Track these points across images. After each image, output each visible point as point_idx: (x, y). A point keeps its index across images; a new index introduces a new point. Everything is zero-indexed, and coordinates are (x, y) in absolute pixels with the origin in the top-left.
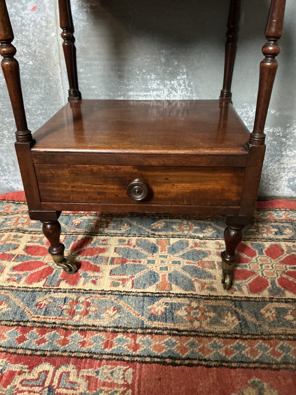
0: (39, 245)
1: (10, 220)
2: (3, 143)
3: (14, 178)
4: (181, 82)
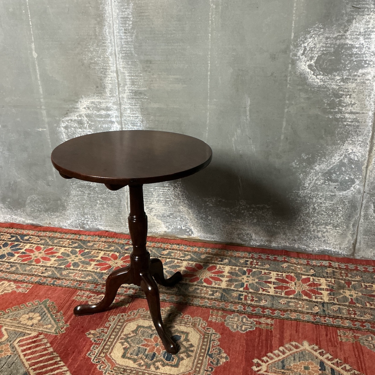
0: (107, 257)
1: (96, 244)
2: (96, 206)
3: (100, 223)
4: (179, 184)
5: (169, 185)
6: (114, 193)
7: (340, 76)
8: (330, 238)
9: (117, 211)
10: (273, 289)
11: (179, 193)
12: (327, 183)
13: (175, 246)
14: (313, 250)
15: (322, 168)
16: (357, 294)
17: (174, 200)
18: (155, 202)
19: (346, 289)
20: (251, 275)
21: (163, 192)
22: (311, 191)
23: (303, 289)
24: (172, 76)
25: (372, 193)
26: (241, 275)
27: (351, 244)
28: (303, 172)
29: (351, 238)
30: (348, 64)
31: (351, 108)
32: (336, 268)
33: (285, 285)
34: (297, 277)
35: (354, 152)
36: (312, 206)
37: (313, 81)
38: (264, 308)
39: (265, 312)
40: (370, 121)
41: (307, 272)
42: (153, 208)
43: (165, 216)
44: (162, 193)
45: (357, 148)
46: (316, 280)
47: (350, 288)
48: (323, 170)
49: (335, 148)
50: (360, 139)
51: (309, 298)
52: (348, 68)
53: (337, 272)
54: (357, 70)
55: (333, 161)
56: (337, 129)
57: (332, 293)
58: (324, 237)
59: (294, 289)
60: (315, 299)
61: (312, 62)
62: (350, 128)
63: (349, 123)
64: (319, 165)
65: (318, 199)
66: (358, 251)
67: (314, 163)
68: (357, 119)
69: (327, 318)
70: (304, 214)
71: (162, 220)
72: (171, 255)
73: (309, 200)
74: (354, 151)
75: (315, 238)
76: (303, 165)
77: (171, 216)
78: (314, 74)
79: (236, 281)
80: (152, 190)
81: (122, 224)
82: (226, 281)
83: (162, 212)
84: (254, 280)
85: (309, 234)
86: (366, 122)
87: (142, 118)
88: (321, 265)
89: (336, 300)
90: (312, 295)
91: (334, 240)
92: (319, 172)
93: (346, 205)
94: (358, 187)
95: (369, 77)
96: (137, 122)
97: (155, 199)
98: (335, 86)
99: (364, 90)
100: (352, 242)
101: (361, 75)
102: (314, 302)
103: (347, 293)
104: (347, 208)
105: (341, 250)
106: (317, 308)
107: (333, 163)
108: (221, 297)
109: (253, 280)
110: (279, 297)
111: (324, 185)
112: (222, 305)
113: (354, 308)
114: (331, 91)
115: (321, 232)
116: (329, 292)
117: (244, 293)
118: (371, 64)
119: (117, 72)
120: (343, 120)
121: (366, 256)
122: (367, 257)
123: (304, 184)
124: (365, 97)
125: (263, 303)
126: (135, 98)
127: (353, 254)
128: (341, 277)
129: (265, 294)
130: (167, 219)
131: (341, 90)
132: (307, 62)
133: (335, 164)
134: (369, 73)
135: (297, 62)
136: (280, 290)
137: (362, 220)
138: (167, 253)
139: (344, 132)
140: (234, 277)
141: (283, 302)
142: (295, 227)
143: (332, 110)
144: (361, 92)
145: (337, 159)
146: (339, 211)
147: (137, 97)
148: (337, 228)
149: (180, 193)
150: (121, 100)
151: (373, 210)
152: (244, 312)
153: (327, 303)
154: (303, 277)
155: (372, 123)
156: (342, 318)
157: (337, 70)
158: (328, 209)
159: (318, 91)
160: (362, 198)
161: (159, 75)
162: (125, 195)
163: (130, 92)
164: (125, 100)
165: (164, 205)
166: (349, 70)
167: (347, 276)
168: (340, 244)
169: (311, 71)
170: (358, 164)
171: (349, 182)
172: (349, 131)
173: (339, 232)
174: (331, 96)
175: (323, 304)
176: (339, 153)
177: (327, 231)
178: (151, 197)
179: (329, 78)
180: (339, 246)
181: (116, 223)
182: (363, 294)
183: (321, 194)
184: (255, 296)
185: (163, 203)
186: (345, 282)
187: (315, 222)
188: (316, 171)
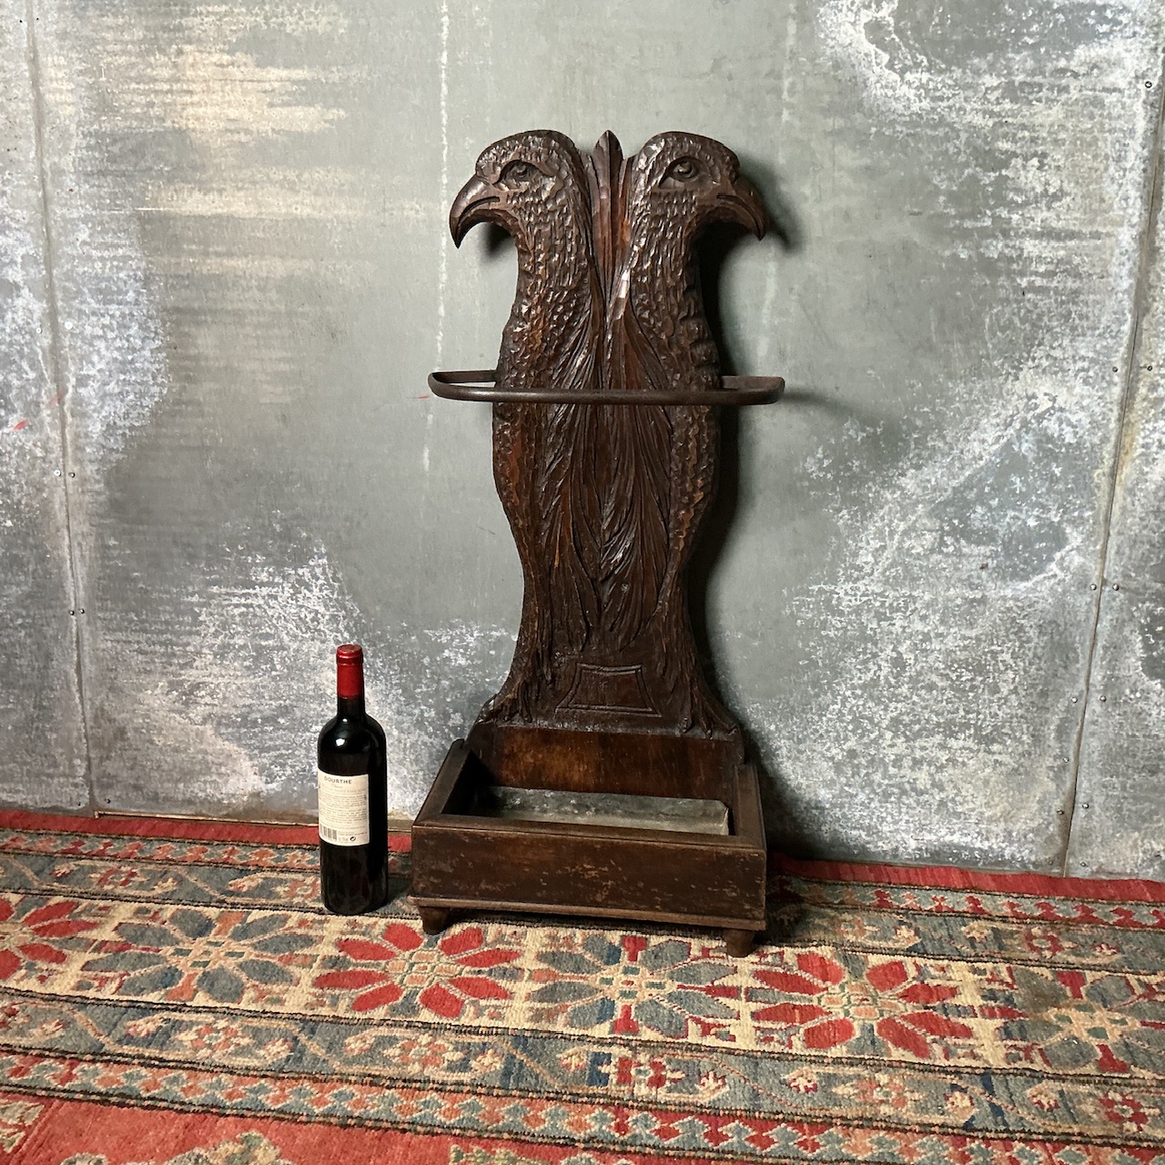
4: (318, 571)
5: (270, 574)
6: (20, 621)
7: (998, 76)
8: (968, 789)
9: (29, 702)
10: (747, 1019)
11: (317, 612)
12: (951, 549)
13: (295, 856)
14: (897, 849)
15: (929, 481)
16: (1123, 1022)
17: (295, 646)
18: (211, 657)
19: (1068, 1006)
20: (644, 963)
21: (243, 609)
22: (886, 582)
23: (886, 1016)
24: (284, 73)
25: (1133, 585)
26: (598, 963)
27: (1053, 812)
28: (849, 501)
29: (1052, 786)
30: (1031, 20)
31: (1045, 214)
32: (1004, 919)
33: (799, 999)
34: (845, 959)
35: (1062, 410)
36: (888, 651)
37: (890, 93)
38: (714, 1116)
39: (726, 1138)
40: (1125, 271)
41: (886, 939)
42: (197, 686)
43: (255, 721)
44: (241, 615)
45: (1070, 389)
46: (931, 970)
47: (1085, 998)
48: (934, 490)
49: (984, 391)
50: (1083, 352)
51: (917, 1054)
52: (1031, 41)
53: (1012, 933)
54: (1066, 49)
55: (977, 447)
56: (991, 308)
57: (1014, 1028)
58: (942, 789)
59: (842, 1016)
60: (947, 1058)
61: (886, 13)
62: (1045, 303)
63: (1039, 282)
64: (918, 467)
65: (915, 617)
66: (1081, 844)
67: (896, 458)
68: (1069, 262)
69: (1018, 1146)
70: (854, 687)
71: (239, 739)
72: (271, 895)
73: (875, 626)
74: (1060, 402)
75: (904, 792)
76: (849, 469)
77: (282, 721)
78: (890, 66)
79: (578, 992)
80: (195, 599)
81: (55, 765)
82: (528, 997)
83: (240, 702)
84: (661, 986)
85: (877, 777)
86: (1109, 275)
87: (143, 265)
88: (939, 909)
89: (1038, 1059)
90: (929, 1039)
91: (981, 800)
92: (918, 502)
93: (1029, 641)
94: (1077, 560)
95: (1117, 78)
96: (121, 284)
97: (210, 640)
98: (980, 114)
99: (1096, 133)
100: (1057, 804)
101: (1083, 70)
102: (944, 1070)
103: (1079, 1024)
104: (1035, 655)
105: (1011, 843)
106: (961, 1100)
107: (974, 458)
108: (507, 1073)
109: (653, 985)
110: (781, 1057)
111: (936, 557)
112: (507, 1113)
113: (1128, 1090)
114: (964, 136)
115: (930, 765)
116: (999, 1022)
117: (615, 1050)
118: (1125, 21)
119: (33, 56)
120: (1015, 266)
121: (1116, 866)
122: (1118, 870)
123: (855, 555)
124: (1102, 167)
125: (707, 1093)
126: (111, 173)
127: (1061, 858)
128: (1034, 956)
129: (713, 1050)
130: (262, 732)
131: (1005, 136)
132: (863, 11)
133: (982, 463)
134: (1117, 63)
135: (822, 10)
136: (783, 1025)
137: (1095, 705)
138: (254, 884)
139: (1016, 321)
140: (568, 977)
141: (802, 1083)
142: (818, 748)
143: (968, 224)
144: (1087, 143)
145: (990, 436)
146: (1002, 668)
147: (123, 167)
148: (995, 747)
149: (322, 610)
150: (48, 180)
151: (1140, 659)
152: (623, 1143)
153: (1005, 1073)
154: (875, 960)
155: (1132, 281)
156: (1085, 1141)
157: (984, 47)
158: (953, 661)
159: (910, 139)
160: (1094, 610)
161: (222, 66)
162: (67, 627)
163: (89, 148)
164: (69, 181)
165: (248, 668)
166: (1035, 47)
167: (1056, 948)
168: (1007, 817)
169: (880, 51)
170: (1077, 459)
171: (1041, 538)
172: (1040, 317)
173: (1001, 764)
174: (962, 158)
175: (986, 1077)
176: (998, 415)
177: (952, 761)
178: (190, 633)
179: (955, 80)
180: (1002, 825)
181: (26, 763)
182: (1148, 1020)
183: (927, 597)
184: (669, 1061)
185: (245, 659)
186: (1059, 975)
187: (901, 722)
188: (904, 496)
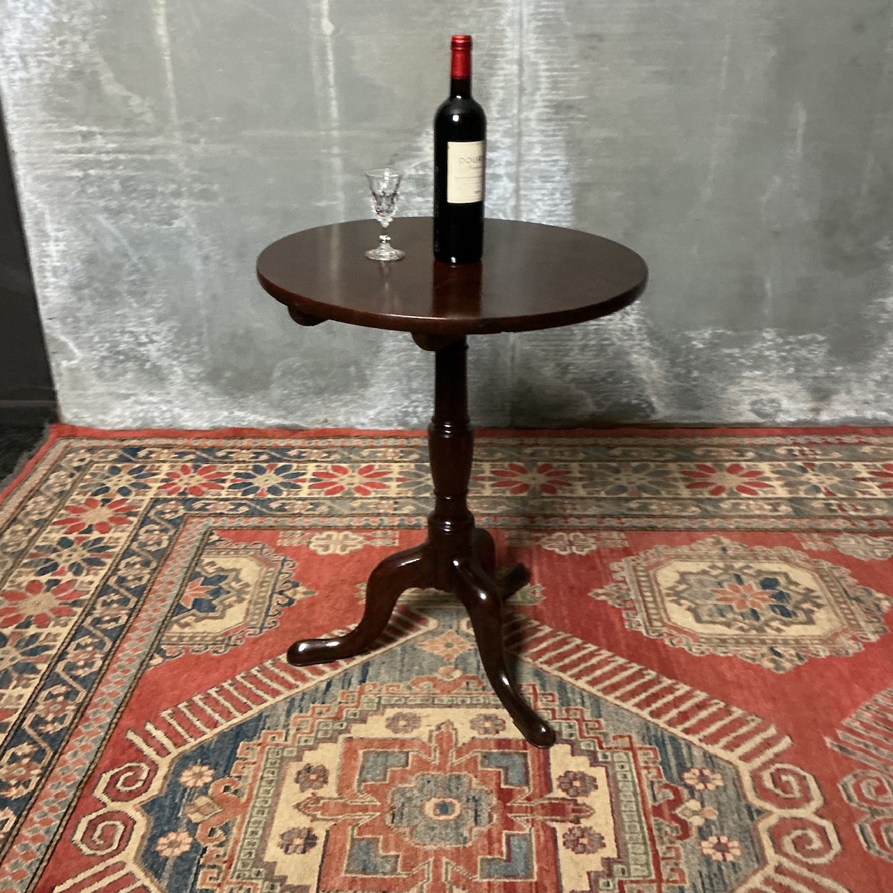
0: (504, 470)
10: (877, 489)
13: (626, 439)
20: (819, 472)
24: (647, 68)
26: (801, 473)
38: (886, 519)
43: (596, 380)
71: (588, 389)
72: (632, 456)
82: (781, 487)
83: (590, 371)
84: (833, 479)
87: (566, 163)
96: (553, 173)
108: (795, 511)
109: (829, 479)
119: (520, 62)
126: (556, 120)
129: (870, 499)
130: (599, 385)
138: (619, 452)
140: (791, 478)
147: (561, 116)
150: (522, 124)
152: (859, 530)
161: (615, 65)
162: (508, 341)
163: (546, 107)
164: (533, 125)
184: (856, 504)
